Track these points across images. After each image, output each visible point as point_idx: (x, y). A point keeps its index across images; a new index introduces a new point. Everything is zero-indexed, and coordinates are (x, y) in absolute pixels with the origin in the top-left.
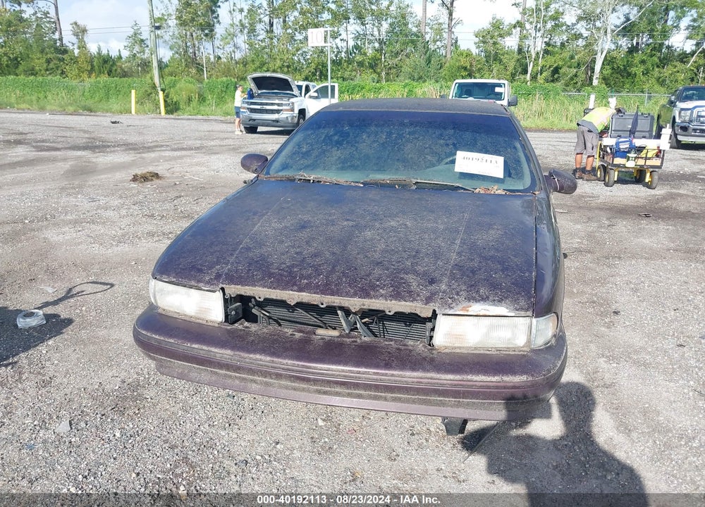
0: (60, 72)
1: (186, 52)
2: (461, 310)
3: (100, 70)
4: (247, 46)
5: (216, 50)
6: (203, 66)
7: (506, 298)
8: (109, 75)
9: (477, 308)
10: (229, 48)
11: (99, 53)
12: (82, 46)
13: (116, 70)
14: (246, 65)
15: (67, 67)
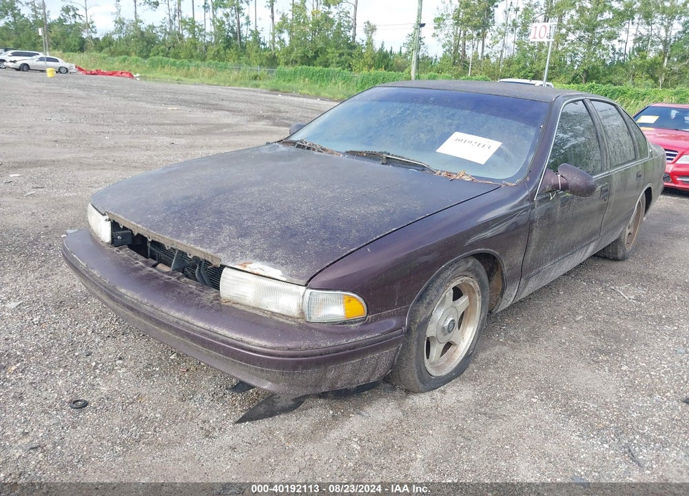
0: (347, 65)
1: (456, 49)
2: (241, 265)
3: (379, 64)
4: (516, 46)
5: (485, 49)
6: (469, 64)
7: (292, 263)
8: (385, 69)
9: (256, 266)
10: (498, 47)
11: (381, 50)
12: (370, 44)
13: (392, 65)
14: (511, 65)
15: (354, 61)
